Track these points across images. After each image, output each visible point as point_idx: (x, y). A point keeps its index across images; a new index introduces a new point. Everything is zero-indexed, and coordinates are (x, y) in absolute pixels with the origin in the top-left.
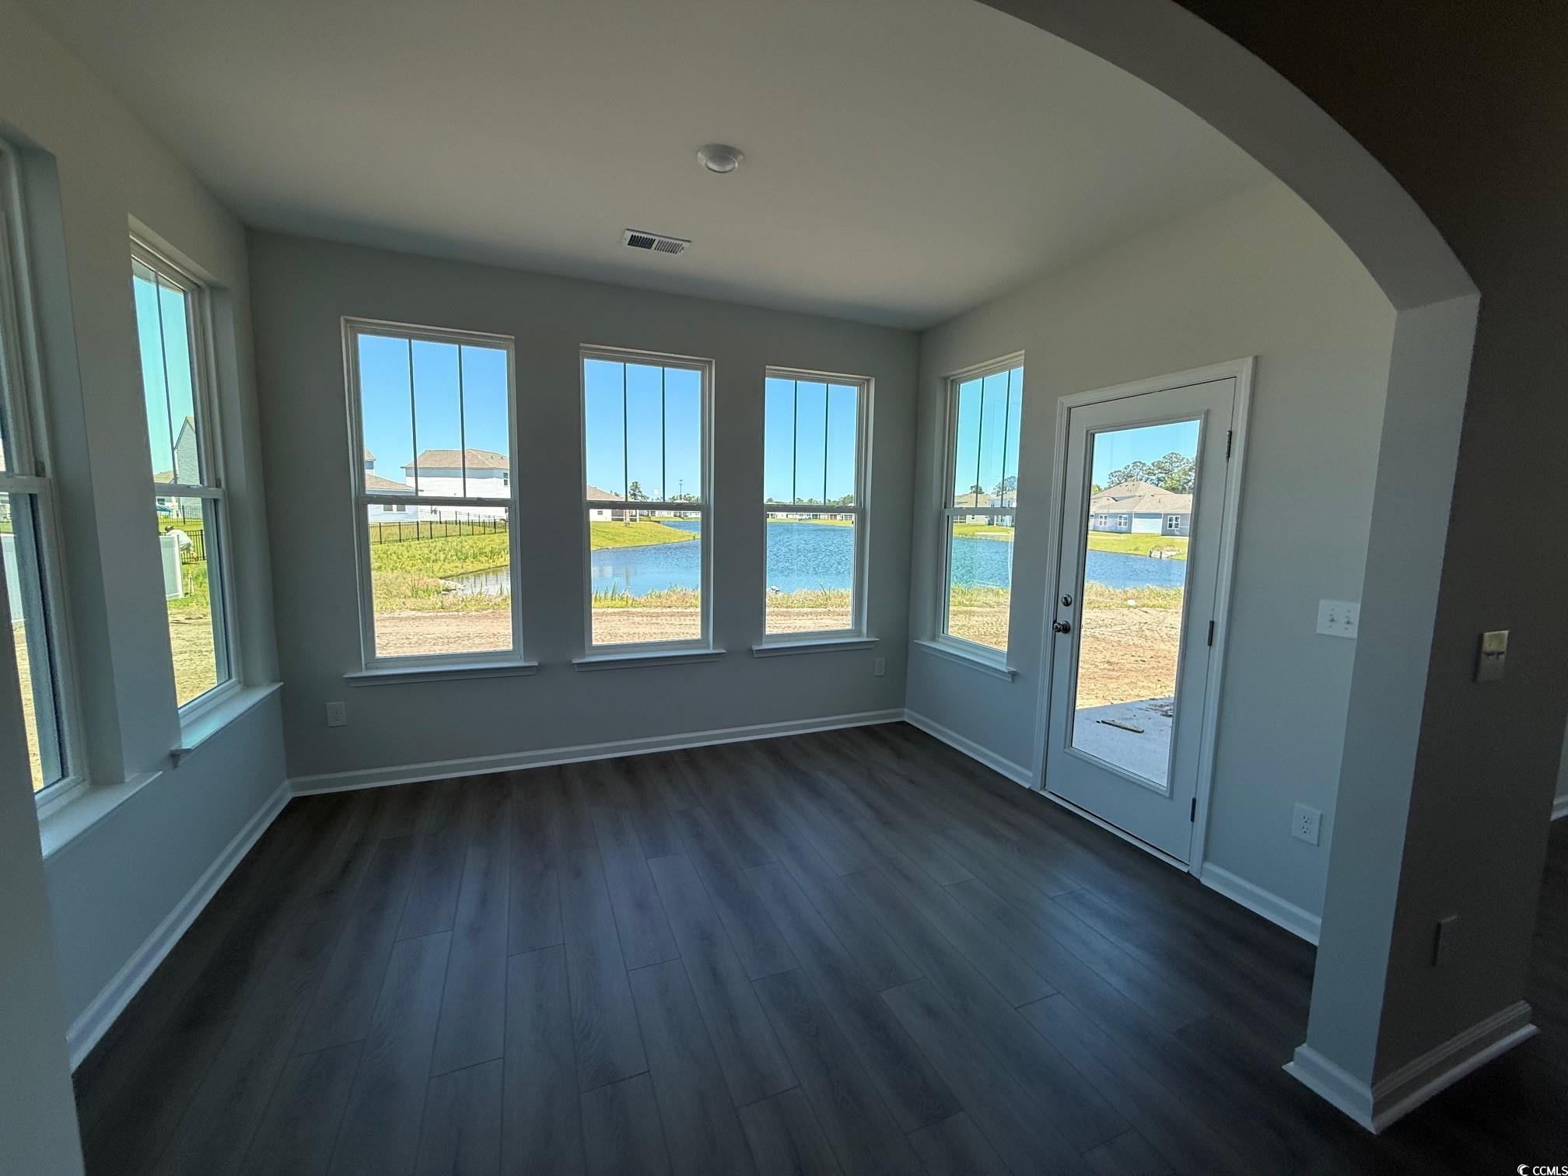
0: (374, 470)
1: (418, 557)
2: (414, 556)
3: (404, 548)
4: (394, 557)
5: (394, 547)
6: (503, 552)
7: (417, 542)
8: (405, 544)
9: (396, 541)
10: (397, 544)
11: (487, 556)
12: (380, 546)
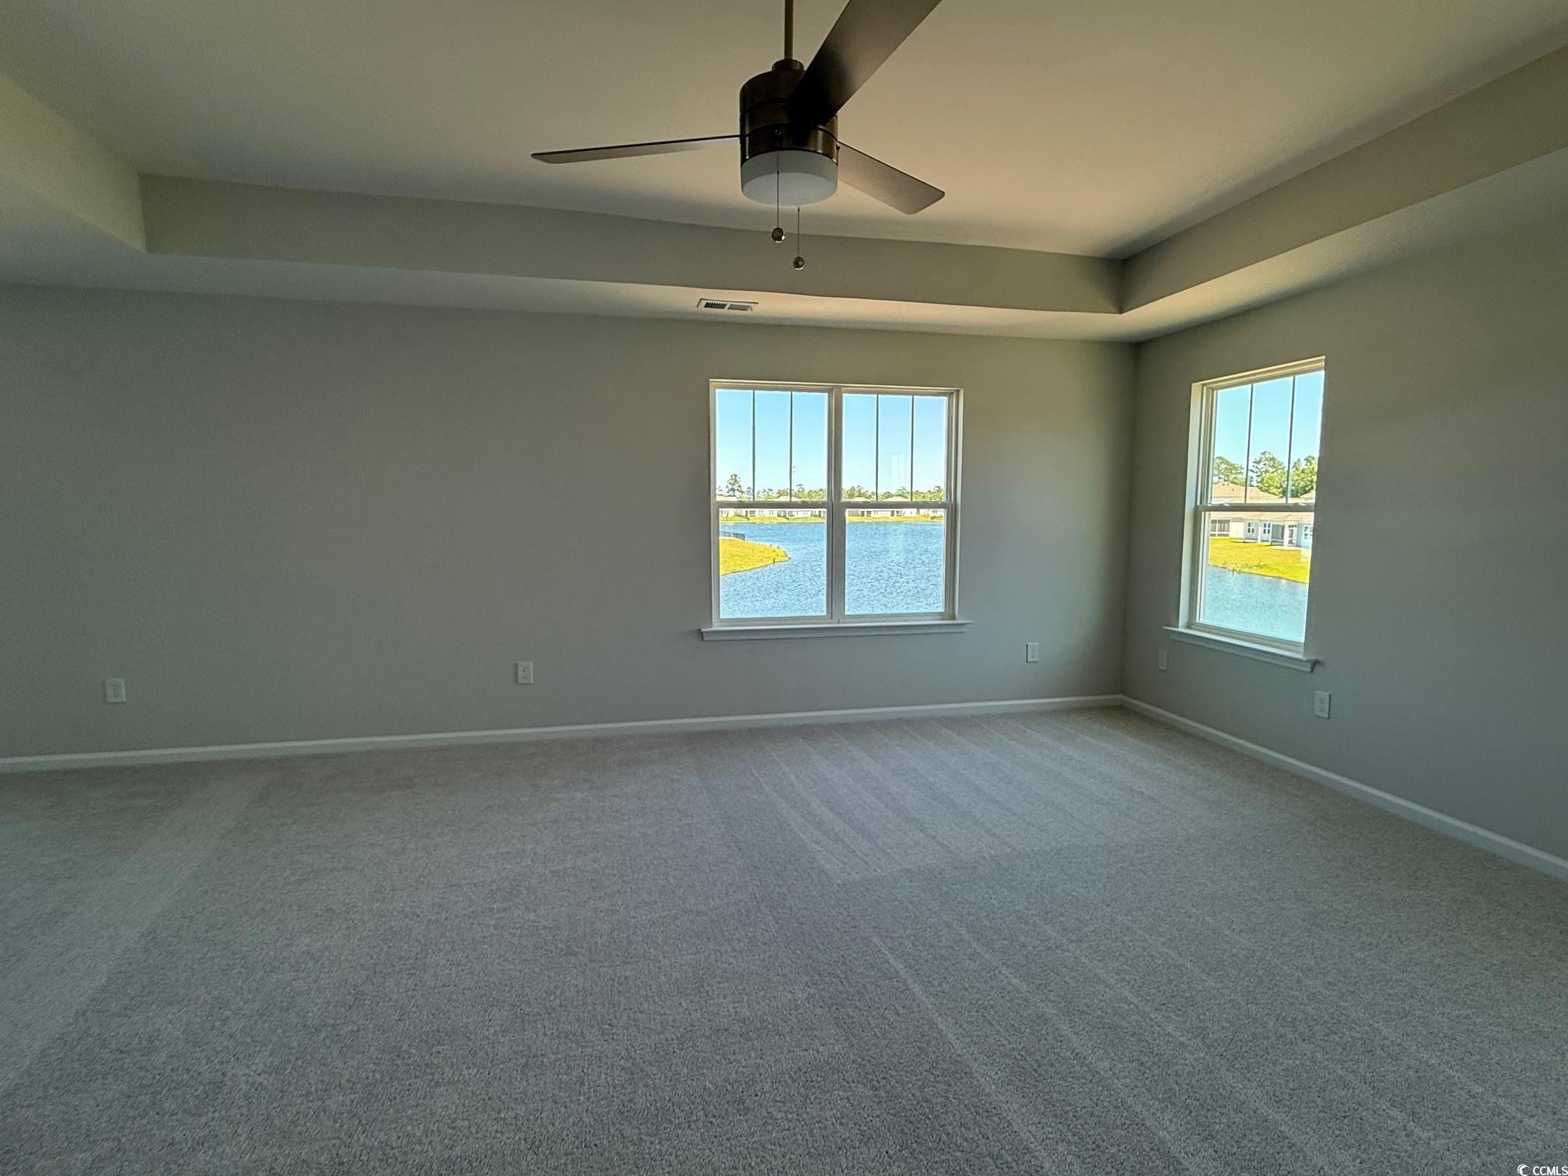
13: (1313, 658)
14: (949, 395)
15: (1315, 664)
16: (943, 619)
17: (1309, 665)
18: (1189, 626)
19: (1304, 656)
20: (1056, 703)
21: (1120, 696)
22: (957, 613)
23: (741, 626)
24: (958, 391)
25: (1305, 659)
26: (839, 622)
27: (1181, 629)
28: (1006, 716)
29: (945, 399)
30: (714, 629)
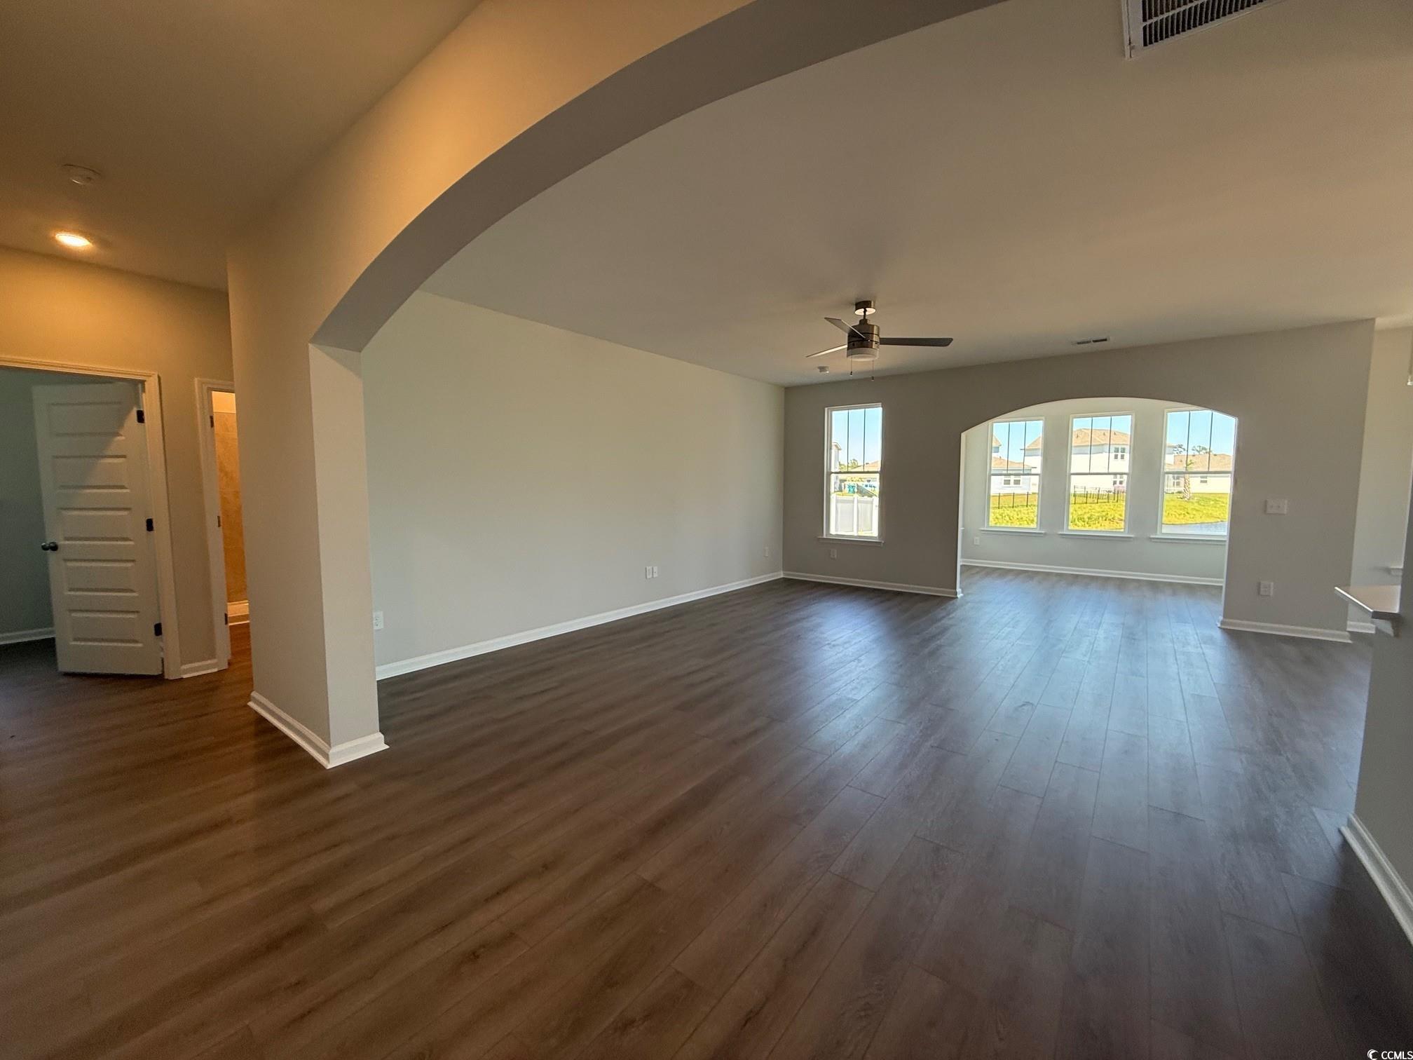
0: (999, 453)
1: (1024, 519)
2: (1022, 518)
3: (1015, 513)
4: (1007, 518)
5: (1007, 512)
6: (1100, 518)
7: (1025, 508)
8: (1016, 509)
9: (1010, 507)
10: (1010, 509)
11: (1084, 522)
12: (997, 511)
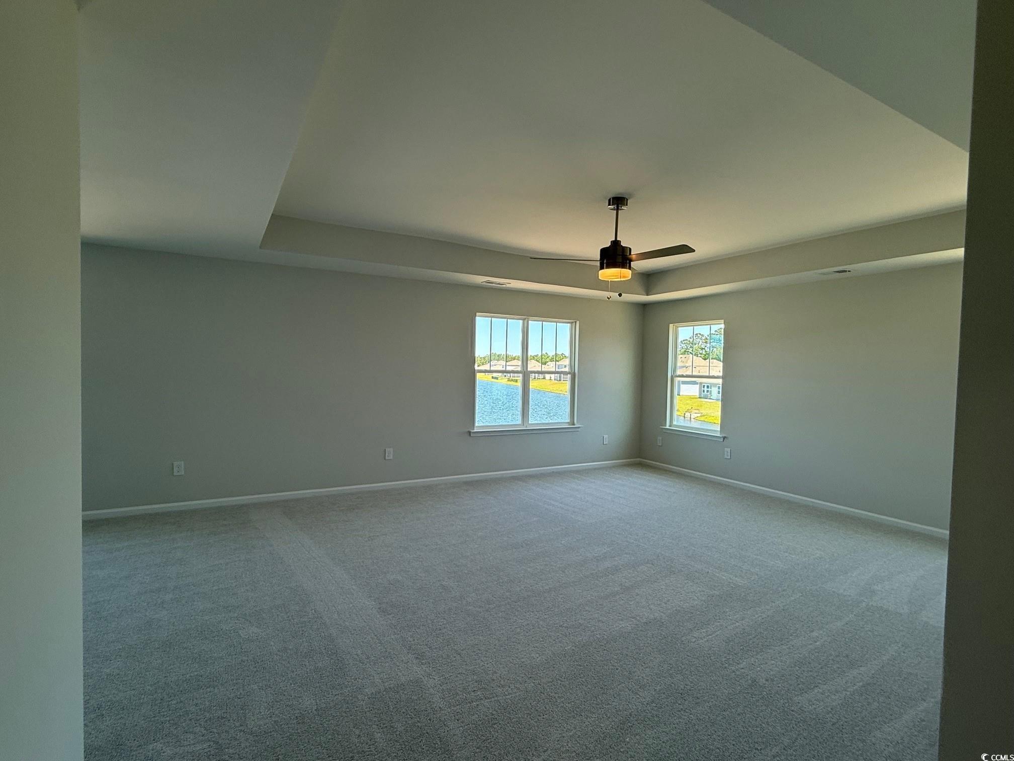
13: (724, 435)
14: (572, 323)
15: (724, 438)
16: (569, 425)
17: (722, 439)
18: (670, 426)
19: (720, 435)
20: (616, 463)
21: (638, 459)
22: (575, 422)
23: (489, 429)
24: (576, 322)
25: (721, 436)
26: (527, 427)
27: (667, 427)
28: (595, 469)
29: (569, 325)
30: (475, 431)
